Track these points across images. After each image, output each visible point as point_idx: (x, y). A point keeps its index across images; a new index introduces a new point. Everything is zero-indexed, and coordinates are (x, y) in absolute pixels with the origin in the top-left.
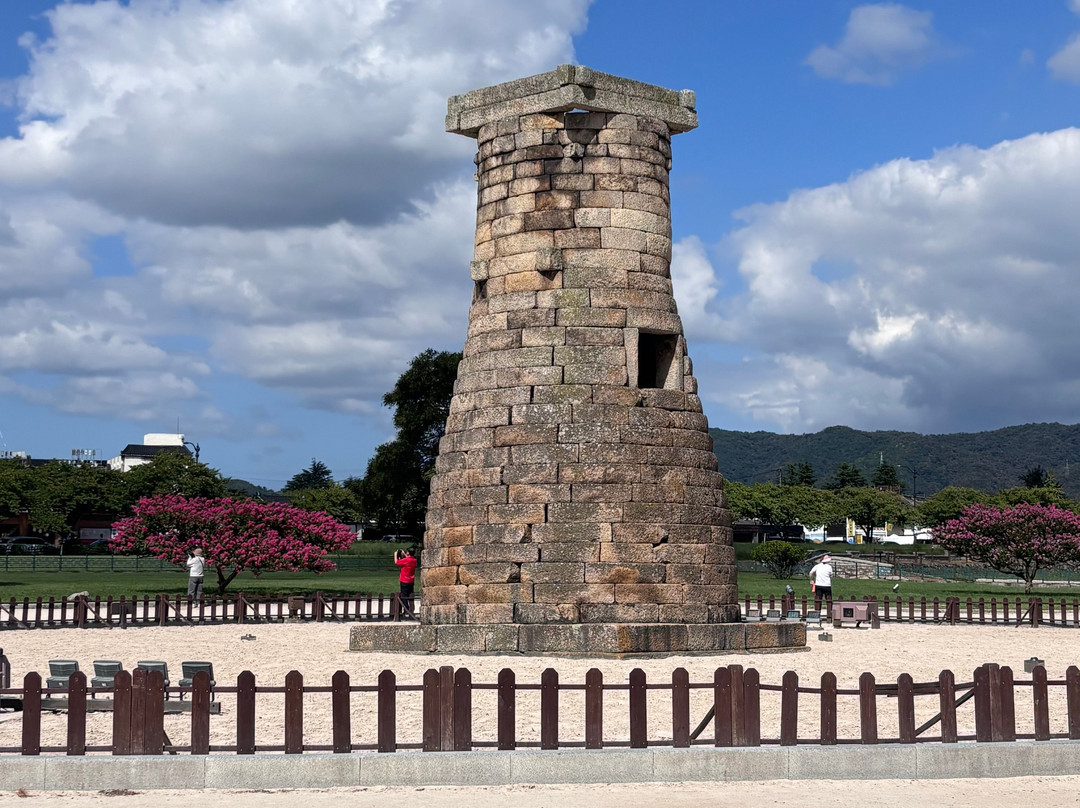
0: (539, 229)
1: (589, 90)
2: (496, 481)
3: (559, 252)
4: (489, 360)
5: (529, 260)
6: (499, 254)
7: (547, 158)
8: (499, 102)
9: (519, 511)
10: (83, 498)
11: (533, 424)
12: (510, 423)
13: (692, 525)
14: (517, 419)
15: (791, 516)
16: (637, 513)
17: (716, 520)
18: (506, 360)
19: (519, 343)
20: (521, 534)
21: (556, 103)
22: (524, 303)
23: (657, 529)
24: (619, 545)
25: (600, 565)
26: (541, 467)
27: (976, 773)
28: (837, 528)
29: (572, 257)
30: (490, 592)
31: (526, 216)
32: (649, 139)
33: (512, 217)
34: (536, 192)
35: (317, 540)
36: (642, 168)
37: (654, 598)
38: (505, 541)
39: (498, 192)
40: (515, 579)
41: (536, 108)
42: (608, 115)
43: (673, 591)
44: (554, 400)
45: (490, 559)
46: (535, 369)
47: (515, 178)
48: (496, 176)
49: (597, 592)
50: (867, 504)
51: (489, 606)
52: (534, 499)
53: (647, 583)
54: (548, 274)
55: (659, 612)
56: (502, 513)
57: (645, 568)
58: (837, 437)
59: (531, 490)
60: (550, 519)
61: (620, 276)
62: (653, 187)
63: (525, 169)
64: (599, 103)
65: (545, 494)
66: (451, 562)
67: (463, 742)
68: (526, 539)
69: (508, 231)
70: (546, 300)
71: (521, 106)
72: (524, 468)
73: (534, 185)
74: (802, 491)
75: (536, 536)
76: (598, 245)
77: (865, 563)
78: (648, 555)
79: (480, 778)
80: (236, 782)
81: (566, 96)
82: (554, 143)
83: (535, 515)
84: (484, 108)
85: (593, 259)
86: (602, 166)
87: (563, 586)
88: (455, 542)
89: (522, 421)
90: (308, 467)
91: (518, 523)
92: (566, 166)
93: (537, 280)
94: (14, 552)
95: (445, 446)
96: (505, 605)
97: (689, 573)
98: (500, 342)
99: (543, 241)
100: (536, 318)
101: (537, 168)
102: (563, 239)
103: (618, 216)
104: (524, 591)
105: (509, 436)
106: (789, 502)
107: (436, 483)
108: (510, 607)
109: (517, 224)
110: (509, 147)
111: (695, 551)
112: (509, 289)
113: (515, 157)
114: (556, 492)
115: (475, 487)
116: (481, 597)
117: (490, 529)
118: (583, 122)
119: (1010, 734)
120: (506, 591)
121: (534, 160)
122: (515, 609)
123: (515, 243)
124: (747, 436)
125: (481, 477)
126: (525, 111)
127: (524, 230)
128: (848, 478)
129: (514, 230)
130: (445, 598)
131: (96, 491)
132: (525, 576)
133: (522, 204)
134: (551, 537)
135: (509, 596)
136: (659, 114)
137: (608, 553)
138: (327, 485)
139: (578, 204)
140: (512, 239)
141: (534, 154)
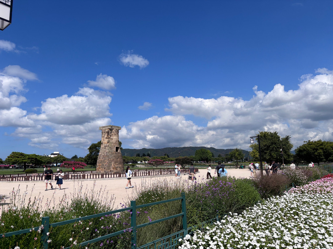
1: (112, 127)
2: (103, 160)
3: (109, 140)
4: (103, 150)
5: (106, 141)
6: (104, 140)
7: (108, 133)
8: (104, 128)
10: (48, 161)
11: (106, 155)
13: (120, 163)
15: (136, 160)
16: (115, 162)
17: (122, 163)
18: (104, 150)
19: (105, 148)
21: (109, 128)
22: (106, 145)
23: (117, 164)
24: (114, 165)
25: (112, 167)
27: (134, 178)
28: (141, 162)
29: (110, 141)
31: (106, 137)
32: (117, 131)
35: (83, 165)
36: (116, 133)
37: (117, 170)
38: (104, 165)
39: (104, 135)
40: (105, 168)
42: (113, 129)
43: (118, 169)
44: (108, 153)
45: (103, 167)
48: (103, 134)
49: (112, 169)
50: (145, 159)
53: (116, 168)
54: (108, 142)
55: (117, 171)
56: (104, 163)
57: (116, 167)
58: (144, 149)
59: (106, 161)
61: (114, 142)
62: (117, 135)
64: (113, 128)
65: (108, 161)
66: (99, 167)
67: (103, 178)
68: (106, 165)
70: (108, 144)
72: (106, 159)
74: (137, 157)
76: (112, 140)
77: (142, 166)
78: (116, 166)
79: (104, 180)
80: (90, 180)
81: (110, 128)
82: (109, 131)
83: (107, 163)
84: (103, 128)
85: (112, 141)
86: (113, 133)
87: (109, 169)
88: (100, 165)
90: (74, 155)
92: (110, 133)
93: (107, 143)
94: (39, 168)
95: (99, 157)
97: (120, 167)
99: (108, 139)
102: (109, 139)
103: (114, 137)
104: (106, 169)
105: (104, 156)
106: (136, 159)
107: (98, 160)
109: (105, 138)
110: (105, 131)
111: (120, 165)
115: (101, 161)
116: (102, 170)
118: (111, 130)
119: (136, 176)
120: (104, 170)
123: (105, 140)
124: (133, 149)
126: (106, 128)
128: (144, 155)
130: (99, 170)
131: (50, 160)
132: (106, 168)
133: (106, 136)
134: (108, 165)
136: (118, 128)
137: (113, 166)
138: (77, 158)
139: (111, 136)
141: (107, 132)
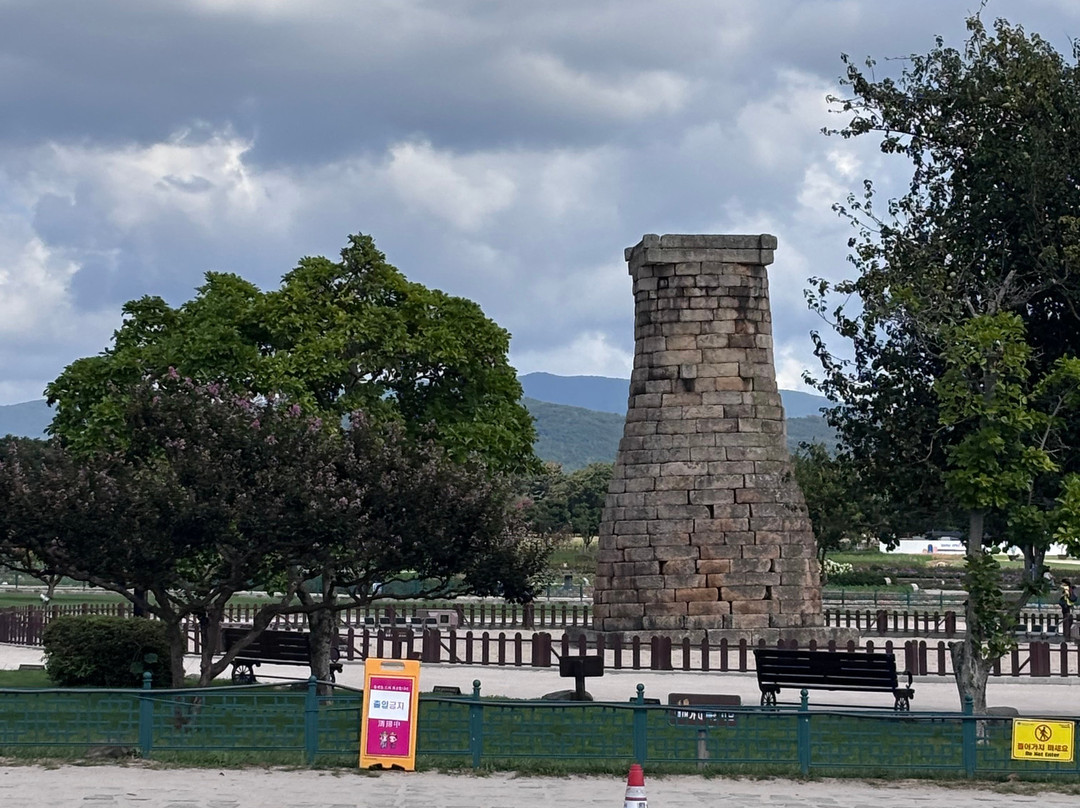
0: (739, 347)
2: (746, 528)
4: (715, 439)
5: (734, 368)
6: (707, 361)
7: (740, 296)
9: (765, 550)
11: (761, 489)
12: (744, 487)
14: (749, 484)
18: (730, 441)
19: (737, 429)
20: (769, 566)
22: (734, 400)
26: (775, 521)
30: (752, 606)
31: (729, 336)
33: (719, 336)
34: (735, 320)
38: (757, 570)
39: (704, 315)
40: (768, 597)
41: (736, 260)
45: (749, 583)
46: (753, 449)
47: (719, 307)
48: (701, 303)
51: (752, 616)
52: (772, 542)
54: (745, 380)
56: (754, 551)
59: (771, 536)
60: (783, 555)
63: (725, 302)
65: (778, 539)
66: (711, 585)
68: (771, 570)
69: (715, 345)
70: (748, 399)
71: (721, 255)
73: (735, 315)
75: (777, 568)
82: (746, 286)
83: (775, 553)
87: (794, 602)
88: (713, 571)
89: (753, 486)
91: (765, 558)
93: (739, 384)
96: (763, 615)
98: (721, 426)
99: (739, 355)
100: (745, 411)
101: (736, 303)
102: (751, 355)
104: (775, 606)
105: (747, 496)
108: (767, 616)
109: (723, 341)
110: (714, 284)
112: (719, 388)
113: (719, 292)
114: (784, 537)
116: (745, 610)
117: (746, 563)
120: (763, 606)
121: (734, 297)
122: (770, 619)
123: (722, 355)
125: (734, 525)
126: (724, 260)
127: (729, 346)
129: (720, 345)
132: (774, 595)
133: (725, 327)
134: (786, 569)
135: (766, 610)
139: (758, 331)
140: (719, 352)
141: (734, 293)
